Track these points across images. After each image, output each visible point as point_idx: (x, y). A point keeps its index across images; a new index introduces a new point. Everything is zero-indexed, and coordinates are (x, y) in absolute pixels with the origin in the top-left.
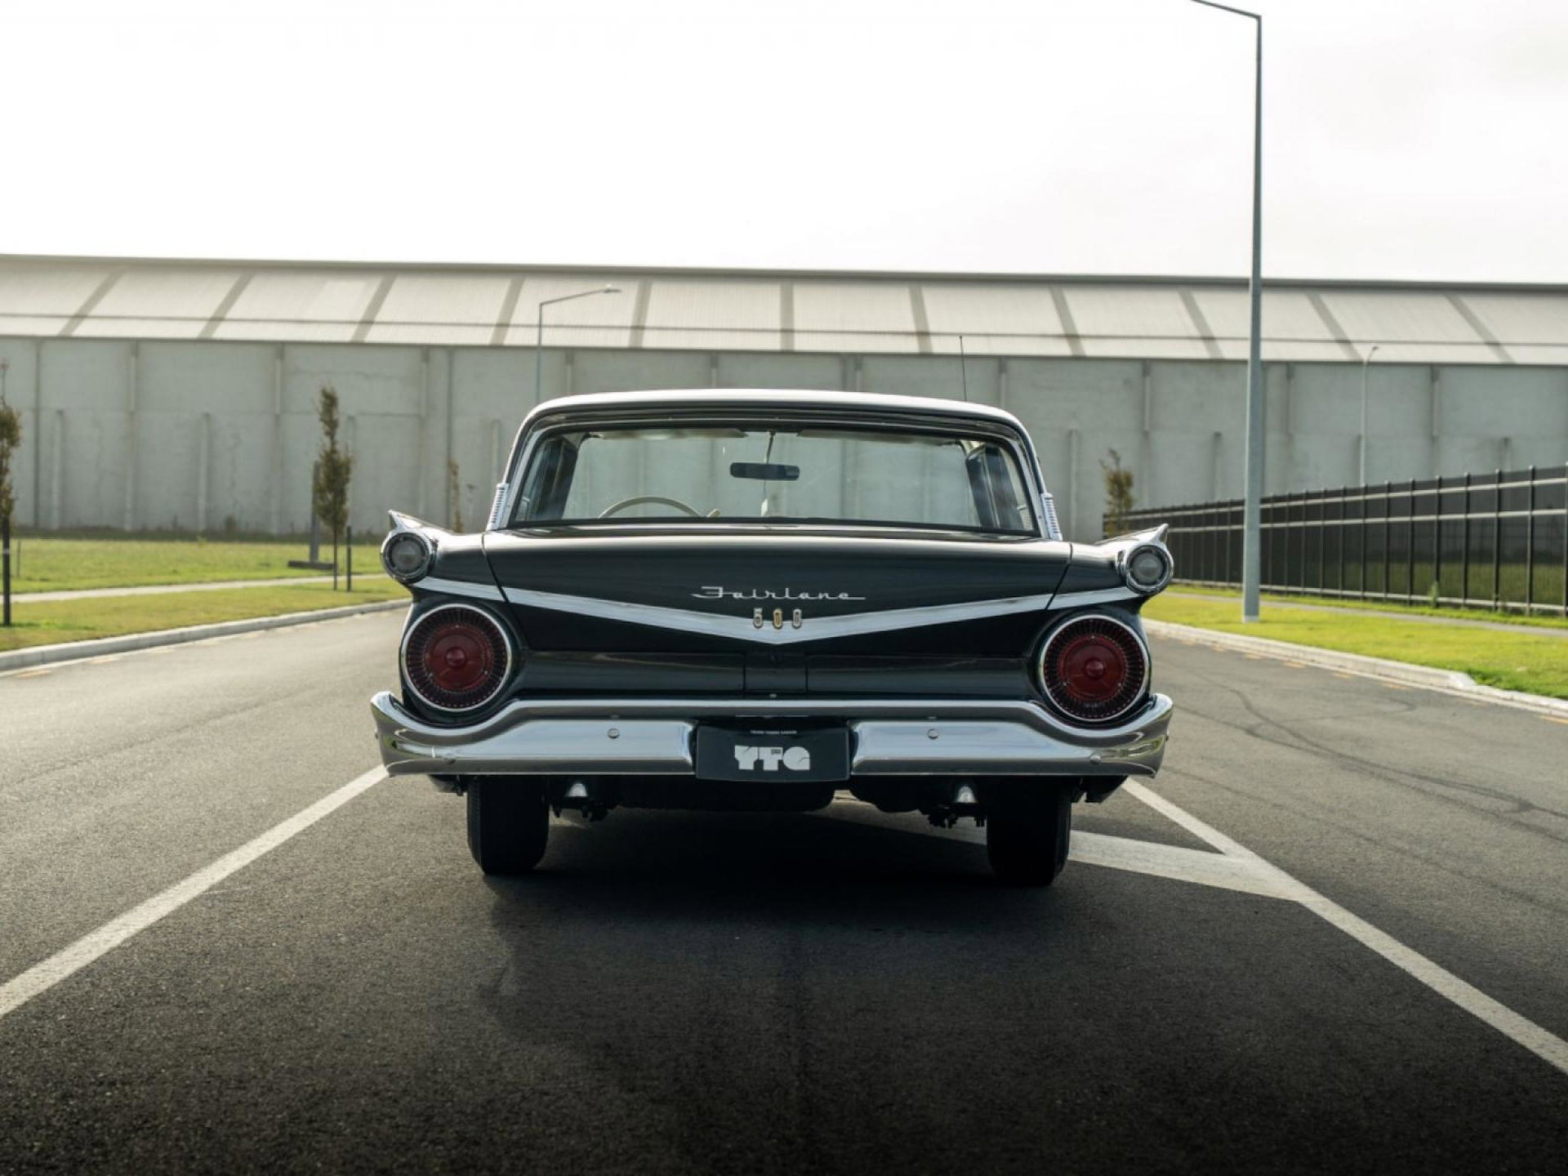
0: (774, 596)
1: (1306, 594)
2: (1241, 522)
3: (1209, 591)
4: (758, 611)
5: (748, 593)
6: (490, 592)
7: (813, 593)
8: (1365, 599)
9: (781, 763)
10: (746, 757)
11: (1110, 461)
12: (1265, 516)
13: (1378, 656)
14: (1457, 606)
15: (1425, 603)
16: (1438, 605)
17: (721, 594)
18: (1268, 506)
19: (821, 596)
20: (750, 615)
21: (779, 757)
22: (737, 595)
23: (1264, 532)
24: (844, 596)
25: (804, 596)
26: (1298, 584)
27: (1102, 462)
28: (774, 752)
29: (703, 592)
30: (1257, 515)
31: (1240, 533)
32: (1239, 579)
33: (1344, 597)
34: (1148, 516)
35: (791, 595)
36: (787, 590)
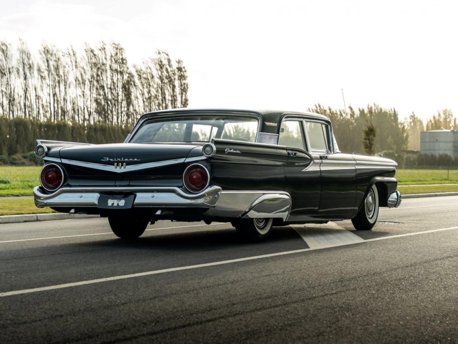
0: (120, 160)
4: (116, 164)
5: (114, 159)
6: (58, 160)
7: (129, 159)
9: (118, 204)
10: (110, 202)
17: (108, 159)
19: (130, 160)
20: (114, 165)
21: (118, 202)
22: (111, 160)
24: (136, 160)
25: (126, 160)
28: (117, 201)
29: (104, 159)
35: (123, 159)
36: (122, 158)
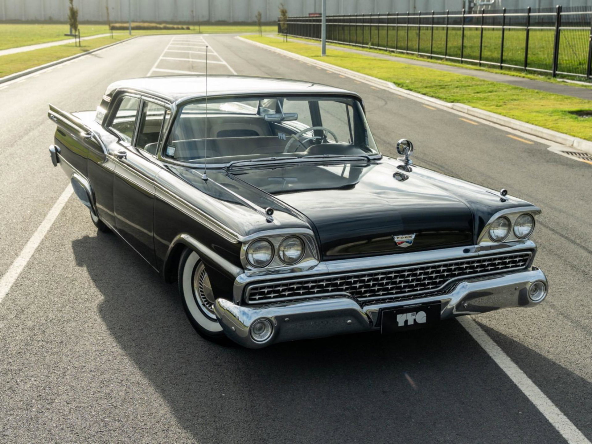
1: (333, 42)
2: (321, 22)
3: (307, 40)
8: (350, 45)
11: (281, 7)
12: (328, 21)
13: (365, 74)
14: (376, 49)
15: (367, 47)
16: (371, 48)
18: (327, 18)
23: (327, 25)
26: (331, 39)
27: (279, 7)
30: (325, 21)
31: (321, 25)
32: (321, 38)
33: (344, 44)
34: (298, 19)
